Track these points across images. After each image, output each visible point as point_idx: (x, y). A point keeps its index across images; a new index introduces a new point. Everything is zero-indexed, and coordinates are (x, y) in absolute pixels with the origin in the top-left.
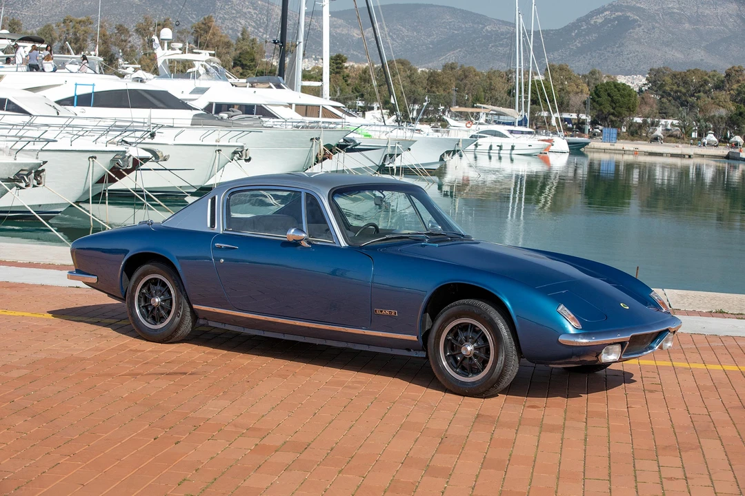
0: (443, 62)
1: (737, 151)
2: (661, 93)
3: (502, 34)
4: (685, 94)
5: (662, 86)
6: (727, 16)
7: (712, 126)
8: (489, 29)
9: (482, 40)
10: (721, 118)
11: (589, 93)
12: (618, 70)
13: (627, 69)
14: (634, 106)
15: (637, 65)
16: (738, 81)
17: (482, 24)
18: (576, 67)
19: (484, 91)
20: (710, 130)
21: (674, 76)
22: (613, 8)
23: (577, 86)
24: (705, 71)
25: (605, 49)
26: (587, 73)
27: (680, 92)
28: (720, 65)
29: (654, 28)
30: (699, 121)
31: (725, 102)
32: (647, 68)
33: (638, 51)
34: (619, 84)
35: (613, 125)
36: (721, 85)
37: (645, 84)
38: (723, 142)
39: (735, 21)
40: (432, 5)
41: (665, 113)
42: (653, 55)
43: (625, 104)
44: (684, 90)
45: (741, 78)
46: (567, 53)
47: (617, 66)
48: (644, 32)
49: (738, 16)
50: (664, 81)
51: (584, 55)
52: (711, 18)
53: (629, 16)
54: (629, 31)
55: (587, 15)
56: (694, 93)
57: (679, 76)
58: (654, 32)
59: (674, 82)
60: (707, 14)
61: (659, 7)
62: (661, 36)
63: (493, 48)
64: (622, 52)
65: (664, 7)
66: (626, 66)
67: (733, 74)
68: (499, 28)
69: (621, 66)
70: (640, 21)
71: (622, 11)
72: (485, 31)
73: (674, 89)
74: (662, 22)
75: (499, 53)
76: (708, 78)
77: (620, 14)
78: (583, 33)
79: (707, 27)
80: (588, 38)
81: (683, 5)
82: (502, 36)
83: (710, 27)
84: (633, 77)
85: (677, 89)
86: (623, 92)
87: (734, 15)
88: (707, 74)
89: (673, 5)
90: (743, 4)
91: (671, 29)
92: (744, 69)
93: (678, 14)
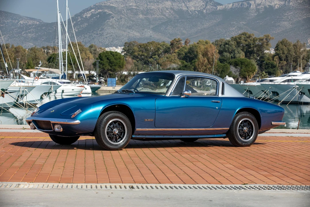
2: (132, 57)
3: (30, 25)
4: (146, 57)
5: (133, 52)
6: (165, 9)
8: (22, 23)
9: (18, 30)
10: (174, 69)
11: (93, 58)
14: (123, 64)
15: (112, 41)
16: (178, 48)
17: (17, 20)
21: (140, 46)
22: (96, 7)
23: (86, 55)
24: (158, 43)
25: (93, 32)
27: (144, 55)
29: (121, 19)
31: (175, 60)
33: (112, 33)
34: (113, 52)
35: (111, 76)
36: (168, 50)
37: (122, 52)
39: (170, 12)
42: (121, 35)
43: (117, 63)
44: (146, 54)
45: (179, 45)
47: (100, 42)
48: (116, 21)
49: (171, 9)
50: (134, 49)
51: (80, 37)
52: (155, 11)
53: (106, 12)
54: (107, 21)
55: (80, 12)
56: (152, 56)
57: (143, 46)
58: (121, 21)
59: (140, 50)
60: (153, 9)
61: (124, 6)
62: (126, 23)
63: (25, 34)
64: (103, 34)
65: (127, 5)
66: (106, 42)
67: (175, 44)
68: (28, 22)
69: (102, 42)
70: (113, 15)
71: (102, 9)
72: (19, 24)
73: (140, 54)
74: (126, 15)
75: (28, 37)
76: (160, 47)
77: (101, 11)
78: (79, 23)
79: (153, 16)
80: (82, 26)
81: (138, 4)
82: (30, 27)
83: (155, 16)
84: (110, 49)
85: (142, 54)
86: (116, 56)
87: (169, 8)
88: (160, 44)
89: (132, 4)
90: (174, 1)
91: (132, 18)
92: (182, 40)
93: (135, 9)
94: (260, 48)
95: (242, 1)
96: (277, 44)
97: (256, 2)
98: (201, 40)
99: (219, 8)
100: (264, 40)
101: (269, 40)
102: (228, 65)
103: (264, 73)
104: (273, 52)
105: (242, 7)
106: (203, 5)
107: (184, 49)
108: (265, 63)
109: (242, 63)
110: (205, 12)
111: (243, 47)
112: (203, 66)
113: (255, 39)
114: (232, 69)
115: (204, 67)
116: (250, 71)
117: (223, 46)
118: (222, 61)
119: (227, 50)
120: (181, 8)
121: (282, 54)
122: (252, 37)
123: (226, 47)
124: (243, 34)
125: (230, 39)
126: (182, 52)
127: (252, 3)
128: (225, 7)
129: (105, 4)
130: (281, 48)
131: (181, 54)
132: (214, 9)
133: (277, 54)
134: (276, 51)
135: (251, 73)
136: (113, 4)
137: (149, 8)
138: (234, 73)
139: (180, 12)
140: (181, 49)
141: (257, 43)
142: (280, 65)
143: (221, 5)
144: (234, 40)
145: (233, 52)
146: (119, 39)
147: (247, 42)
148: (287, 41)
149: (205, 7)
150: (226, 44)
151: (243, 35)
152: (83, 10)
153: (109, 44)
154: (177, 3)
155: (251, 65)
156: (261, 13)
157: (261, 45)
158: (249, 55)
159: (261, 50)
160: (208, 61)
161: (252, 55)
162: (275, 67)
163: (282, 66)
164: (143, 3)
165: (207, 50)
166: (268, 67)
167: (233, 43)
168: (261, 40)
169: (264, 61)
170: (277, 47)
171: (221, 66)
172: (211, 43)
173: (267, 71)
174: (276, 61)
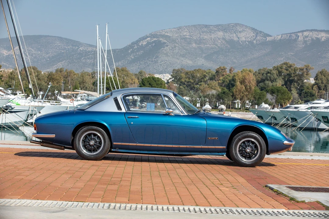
0: (56, 69)
1: (222, 113)
2: (179, 83)
3: (89, 52)
4: (193, 83)
5: (180, 79)
6: (217, 39)
7: (208, 100)
8: (82, 49)
9: (78, 56)
10: (213, 95)
11: (139, 83)
12: (155, 71)
13: (160, 70)
15: (166, 68)
16: (223, 75)
17: (77, 46)
18: (131, 70)
19: (79, 84)
20: (207, 102)
21: (187, 73)
22: (152, 36)
24: (204, 70)
25: (148, 59)
26: (138, 73)
27: (190, 82)
28: (213, 67)
29: (175, 47)
30: (201, 98)
31: (215, 86)
32: (171, 69)
33: (166, 60)
34: (155, 78)
36: (213, 77)
37: (170, 78)
38: (214, 109)
39: (222, 42)
40: (48, 36)
41: (182, 94)
42: (175, 63)
44: (192, 81)
45: (224, 73)
46: (126, 62)
47: (154, 69)
48: (170, 49)
49: (223, 39)
50: (181, 76)
51: (136, 63)
52: (208, 40)
53: (161, 40)
54: (161, 49)
55: (137, 40)
56: (198, 82)
57: (189, 73)
58: (175, 49)
59: (187, 77)
60: (206, 38)
61: (178, 35)
62: (180, 51)
63: (84, 60)
64: (157, 61)
65: (181, 35)
66: (160, 69)
67: (220, 71)
68: (87, 48)
69: (157, 69)
70: (167, 43)
71: (157, 38)
72: (79, 50)
73: (187, 81)
74: (180, 43)
75: (87, 63)
76: (206, 74)
77: (156, 39)
78: (135, 50)
79: (206, 45)
80: (138, 54)
81: (192, 33)
83: (207, 45)
84: (164, 75)
85: (189, 80)
86: (158, 82)
87: (221, 38)
88: (205, 72)
89: (186, 34)
90: (226, 32)
91: (185, 47)
92: (226, 68)
93: (189, 39)
94: (301, 77)
95: (290, 33)
96: (317, 74)
97: (303, 34)
98: (245, 68)
99: (268, 39)
100: (305, 70)
101: (309, 70)
102: (265, 93)
103: (300, 101)
104: (312, 81)
105: (291, 38)
106: (254, 36)
107: (228, 76)
108: (305, 92)
109: (278, 91)
110: (255, 43)
111: (285, 76)
112: (240, 93)
113: (296, 69)
114: (269, 96)
115: (242, 94)
116: (286, 98)
117: (265, 75)
118: (263, 89)
119: (269, 78)
120: (232, 38)
121: (321, 84)
122: (293, 67)
123: (268, 76)
125: (272, 68)
126: (226, 80)
127: (300, 35)
128: (275, 38)
129: (160, 33)
130: (321, 78)
131: (224, 82)
132: (264, 40)
133: (316, 84)
134: (316, 81)
135: (286, 101)
136: (168, 33)
137: (202, 38)
138: (270, 100)
139: (231, 42)
140: (226, 76)
141: (298, 73)
142: (319, 94)
143: (271, 36)
144: (276, 70)
145: (275, 81)
146: (172, 66)
147: (288, 71)
148: (326, 71)
149: (256, 38)
150: (268, 73)
151: (284, 65)
152: (140, 38)
153: (163, 71)
154: (229, 33)
155: (287, 94)
156: (308, 44)
157: (301, 75)
158: (289, 84)
159: (302, 79)
160: (245, 88)
161: (293, 84)
162: (313, 96)
163: (321, 95)
164: (196, 33)
165: (245, 78)
166: (307, 95)
167: (275, 72)
168: (301, 69)
169: (304, 90)
170: (316, 77)
171: (258, 94)
172: (254, 72)
173: (306, 99)
174: (315, 91)
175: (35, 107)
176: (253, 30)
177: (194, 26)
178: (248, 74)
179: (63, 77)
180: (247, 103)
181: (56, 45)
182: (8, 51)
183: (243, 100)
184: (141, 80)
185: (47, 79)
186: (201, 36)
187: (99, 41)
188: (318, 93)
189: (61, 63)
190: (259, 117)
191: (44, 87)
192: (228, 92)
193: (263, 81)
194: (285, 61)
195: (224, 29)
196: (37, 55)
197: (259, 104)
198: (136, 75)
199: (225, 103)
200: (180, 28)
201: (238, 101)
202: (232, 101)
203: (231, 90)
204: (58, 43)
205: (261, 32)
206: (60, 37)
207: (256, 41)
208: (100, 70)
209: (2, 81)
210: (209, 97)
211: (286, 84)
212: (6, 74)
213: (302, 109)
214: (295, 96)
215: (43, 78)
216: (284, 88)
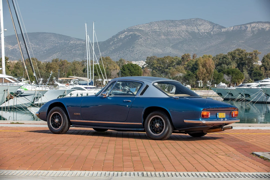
0: (51, 59)
2: (152, 68)
3: (78, 45)
4: (163, 68)
5: (153, 64)
6: (182, 31)
8: (72, 43)
9: (69, 48)
10: (180, 77)
11: (120, 69)
12: (132, 59)
14: (141, 74)
15: (141, 56)
16: (188, 61)
17: (69, 40)
18: (113, 58)
19: (72, 71)
21: (158, 60)
22: (129, 30)
23: (114, 67)
25: (126, 49)
26: (118, 61)
27: (161, 67)
28: (179, 54)
29: (148, 39)
31: (182, 70)
32: (145, 57)
33: (141, 50)
34: (133, 64)
36: (180, 63)
37: (145, 64)
39: (185, 34)
40: (45, 33)
42: (148, 51)
43: (136, 73)
44: (163, 66)
45: (188, 59)
46: (108, 52)
47: (131, 57)
48: (143, 41)
49: (186, 31)
50: (153, 62)
51: (116, 53)
52: (174, 33)
53: (136, 34)
54: (137, 41)
55: (117, 34)
56: (168, 67)
57: (160, 60)
58: (148, 41)
59: (158, 63)
60: (172, 31)
61: (150, 29)
62: (151, 42)
63: (74, 51)
64: (134, 50)
65: (152, 29)
66: (136, 57)
67: (185, 58)
68: (76, 42)
69: (133, 57)
70: (141, 36)
72: (70, 44)
73: (158, 66)
74: (152, 36)
75: (77, 53)
76: (174, 60)
77: (132, 33)
78: (115, 43)
79: (172, 37)
80: (118, 45)
81: (161, 27)
82: (78, 46)
83: (174, 37)
84: (139, 62)
85: (160, 66)
86: (135, 68)
87: (184, 31)
88: (173, 58)
89: (156, 28)
90: (189, 25)
91: (156, 39)
92: (190, 55)
93: (159, 32)
95: (241, 25)
97: (251, 25)
98: (205, 55)
99: (223, 30)
100: (254, 55)
101: (257, 54)
102: (222, 74)
103: (251, 80)
104: (260, 63)
105: (241, 29)
106: (211, 28)
107: (192, 61)
108: (254, 73)
109: (233, 72)
110: (212, 34)
111: (237, 60)
112: (202, 75)
113: (246, 54)
114: (226, 77)
115: (204, 76)
116: (240, 78)
117: (222, 59)
118: (220, 70)
119: (224, 62)
120: (193, 30)
121: (267, 65)
122: (244, 52)
123: (224, 60)
124: (237, 50)
125: (227, 54)
126: (190, 64)
127: (248, 26)
128: (228, 29)
129: (135, 28)
130: (267, 60)
131: (189, 66)
132: (219, 31)
133: (263, 65)
134: (263, 63)
135: (240, 80)
136: (141, 27)
138: (227, 80)
139: (193, 34)
140: (190, 62)
141: (248, 57)
143: (225, 28)
144: (230, 55)
145: (229, 64)
146: (146, 54)
147: (240, 56)
149: (213, 30)
150: (224, 58)
152: (119, 33)
153: (139, 58)
154: (191, 26)
155: (240, 74)
156: (255, 34)
157: (251, 59)
158: (241, 66)
159: (251, 62)
160: (206, 71)
161: (244, 66)
162: (261, 75)
163: (268, 74)
164: (165, 27)
165: (206, 62)
166: (256, 75)
167: (229, 57)
168: (251, 54)
169: (253, 71)
170: (263, 59)
171: (217, 75)
172: (213, 57)
173: (255, 78)
174: (263, 71)
175: (40, 91)
176: (210, 23)
177: (163, 21)
178: (208, 59)
179: (58, 66)
180: (208, 83)
181: (51, 40)
182: (13, 46)
183: (205, 81)
184: (122, 67)
185: (46, 68)
186: (169, 30)
187: (87, 36)
188: (265, 73)
189: (56, 55)
190: (218, 94)
191: (44, 74)
192: (192, 74)
193: (220, 64)
194: (237, 48)
195: (187, 24)
196: (36, 48)
197: (217, 84)
198: (117, 62)
199: (190, 84)
200: (151, 23)
201: (201, 81)
202: (196, 81)
203: (195, 72)
204: (53, 38)
205: (217, 25)
206: (55, 34)
207: (213, 32)
208: (89, 59)
209: (9, 70)
210: (177, 78)
211: (238, 66)
212: (12, 65)
213: (253, 87)
214: (246, 76)
215: (42, 67)
216: (238, 70)
